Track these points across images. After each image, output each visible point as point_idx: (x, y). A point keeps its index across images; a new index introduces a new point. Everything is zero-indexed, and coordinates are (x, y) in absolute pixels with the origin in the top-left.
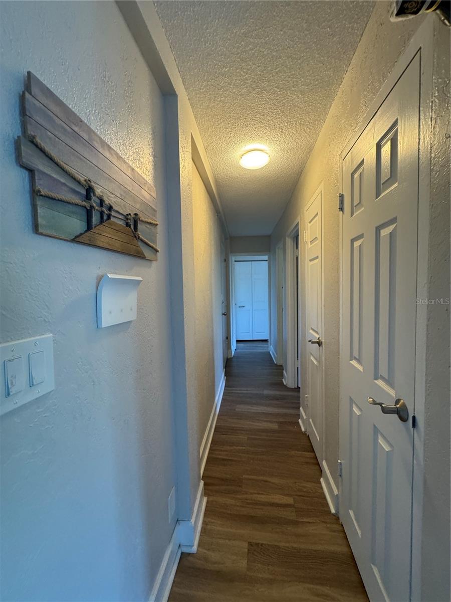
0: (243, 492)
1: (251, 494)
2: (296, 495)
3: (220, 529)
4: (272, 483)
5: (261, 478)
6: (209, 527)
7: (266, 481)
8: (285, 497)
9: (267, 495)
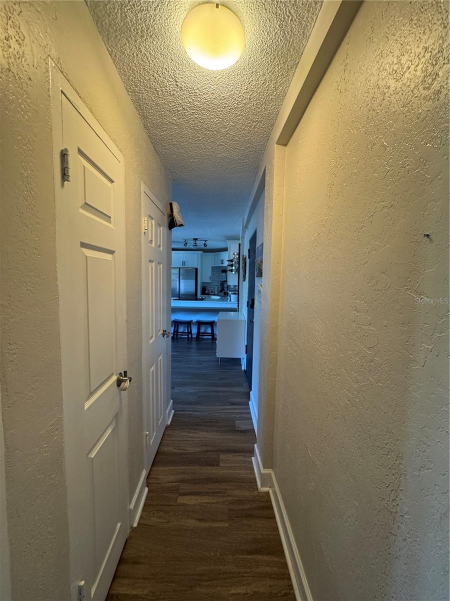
0: (226, 503)
1: (218, 503)
2: (173, 506)
3: (240, 471)
4: (194, 518)
5: (207, 525)
6: (249, 472)
7: (200, 520)
8: (186, 502)
9: (202, 503)
